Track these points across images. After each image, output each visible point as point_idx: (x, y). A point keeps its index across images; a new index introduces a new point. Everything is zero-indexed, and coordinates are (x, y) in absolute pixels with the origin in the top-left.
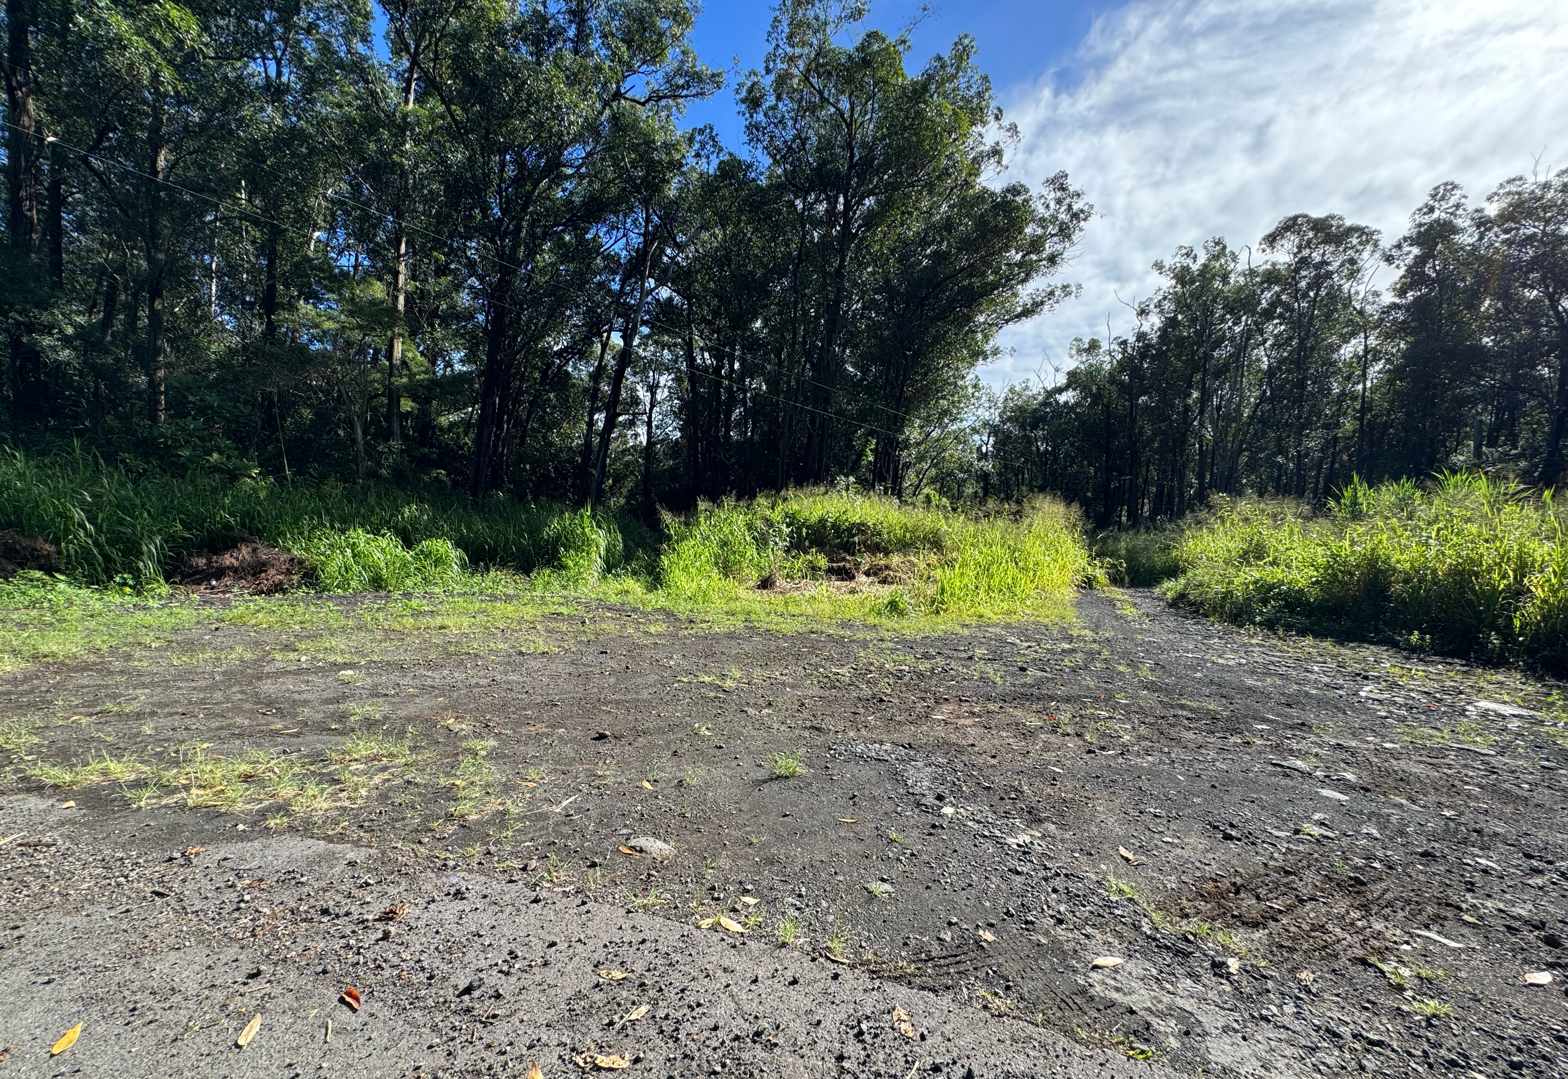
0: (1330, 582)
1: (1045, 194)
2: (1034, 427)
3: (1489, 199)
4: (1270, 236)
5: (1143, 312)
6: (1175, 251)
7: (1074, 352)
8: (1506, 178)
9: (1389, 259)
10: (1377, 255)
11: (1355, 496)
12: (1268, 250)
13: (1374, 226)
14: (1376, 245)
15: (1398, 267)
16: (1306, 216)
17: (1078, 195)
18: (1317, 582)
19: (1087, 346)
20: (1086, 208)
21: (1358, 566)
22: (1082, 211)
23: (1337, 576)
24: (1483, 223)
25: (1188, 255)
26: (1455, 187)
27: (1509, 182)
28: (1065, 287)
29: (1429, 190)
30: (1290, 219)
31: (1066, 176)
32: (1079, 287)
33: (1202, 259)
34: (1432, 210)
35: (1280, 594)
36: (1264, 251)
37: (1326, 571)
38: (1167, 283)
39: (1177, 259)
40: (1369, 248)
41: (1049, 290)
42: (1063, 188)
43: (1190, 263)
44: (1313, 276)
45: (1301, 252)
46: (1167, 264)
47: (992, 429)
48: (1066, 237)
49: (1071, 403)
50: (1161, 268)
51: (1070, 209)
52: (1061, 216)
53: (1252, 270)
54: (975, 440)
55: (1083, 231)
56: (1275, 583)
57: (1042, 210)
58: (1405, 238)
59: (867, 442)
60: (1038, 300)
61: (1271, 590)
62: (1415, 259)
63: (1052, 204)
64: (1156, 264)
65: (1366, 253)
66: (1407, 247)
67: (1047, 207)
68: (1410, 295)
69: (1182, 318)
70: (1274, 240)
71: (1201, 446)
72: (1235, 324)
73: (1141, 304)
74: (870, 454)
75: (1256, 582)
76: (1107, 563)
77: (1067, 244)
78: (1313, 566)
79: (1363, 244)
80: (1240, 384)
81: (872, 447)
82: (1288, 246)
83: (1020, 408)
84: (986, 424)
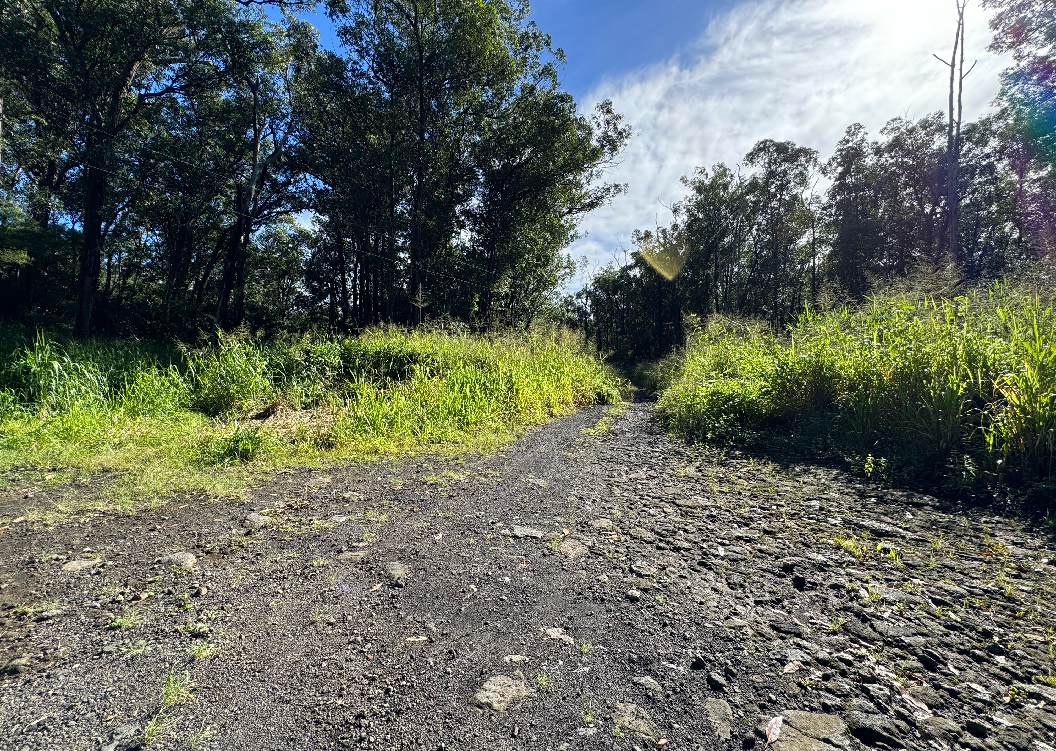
0: (779, 392)
1: (598, 116)
2: (615, 293)
3: (881, 132)
4: (751, 154)
5: (676, 211)
6: (693, 170)
7: (635, 239)
8: (891, 118)
9: (824, 172)
10: (817, 169)
11: (807, 320)
12: (749, 165)
13: (813, 148)
14: (816, 161)
15: (830, 178)
16: (771, 141)
17: (620, 118)
18: (768, 392)
19: (643, 235)
20: (627, 128)
21: (804, 374)
22: (625, 131)
24: (878, 152)
25: (702, 172)
26: (861, 127)
27: (893, 121)
28: (616, 186)
29: (845, 129)
30: (763, 142)
31: (611, 103)
32: (626, 186)
33: (712, 174)
34: (848, 141)
35: (733, 406)
36: (747, 164)
37: (775, 380)
38: (691, 192)
39: (696, 176)
40: (812, 163)
41: (606, 187)
42: (609, 112)
43: (704, 178)
44: (779, 183)
45: (770, 167)
46: (690, 179)
47: (589, 294)
48: (614, 148)
49: (638, 275)
50: (686, 182)
51: (616, 128)
52: (610, 133)
53: (741, 183)
54: (579, 302)
55: (626, 145)
56: (730, 395)
57: (595, 127)
58: (833, 158)
59: (472, 296)
60: (599, 194)
61: (725, 402)
62: (840, 173)
63: (602, 124)
64: (682, 179)
65: (810, 168)
66: (835, 165)
67: (599, 125)
68: (838, 198)
69: (701, 216)
70: (753, 158)
71: (717, 301)
72: (734, 219)
73: (674, 205)
74: (476, 305)
75: (713, 394)
76: (618, 382)
77: (614, 153)
78: (763, 376)
79: (807, 161)
80: (739, 259)
81: (478, 300)
82: (762, 162)
83: (605, 279)
84: (584, 290)
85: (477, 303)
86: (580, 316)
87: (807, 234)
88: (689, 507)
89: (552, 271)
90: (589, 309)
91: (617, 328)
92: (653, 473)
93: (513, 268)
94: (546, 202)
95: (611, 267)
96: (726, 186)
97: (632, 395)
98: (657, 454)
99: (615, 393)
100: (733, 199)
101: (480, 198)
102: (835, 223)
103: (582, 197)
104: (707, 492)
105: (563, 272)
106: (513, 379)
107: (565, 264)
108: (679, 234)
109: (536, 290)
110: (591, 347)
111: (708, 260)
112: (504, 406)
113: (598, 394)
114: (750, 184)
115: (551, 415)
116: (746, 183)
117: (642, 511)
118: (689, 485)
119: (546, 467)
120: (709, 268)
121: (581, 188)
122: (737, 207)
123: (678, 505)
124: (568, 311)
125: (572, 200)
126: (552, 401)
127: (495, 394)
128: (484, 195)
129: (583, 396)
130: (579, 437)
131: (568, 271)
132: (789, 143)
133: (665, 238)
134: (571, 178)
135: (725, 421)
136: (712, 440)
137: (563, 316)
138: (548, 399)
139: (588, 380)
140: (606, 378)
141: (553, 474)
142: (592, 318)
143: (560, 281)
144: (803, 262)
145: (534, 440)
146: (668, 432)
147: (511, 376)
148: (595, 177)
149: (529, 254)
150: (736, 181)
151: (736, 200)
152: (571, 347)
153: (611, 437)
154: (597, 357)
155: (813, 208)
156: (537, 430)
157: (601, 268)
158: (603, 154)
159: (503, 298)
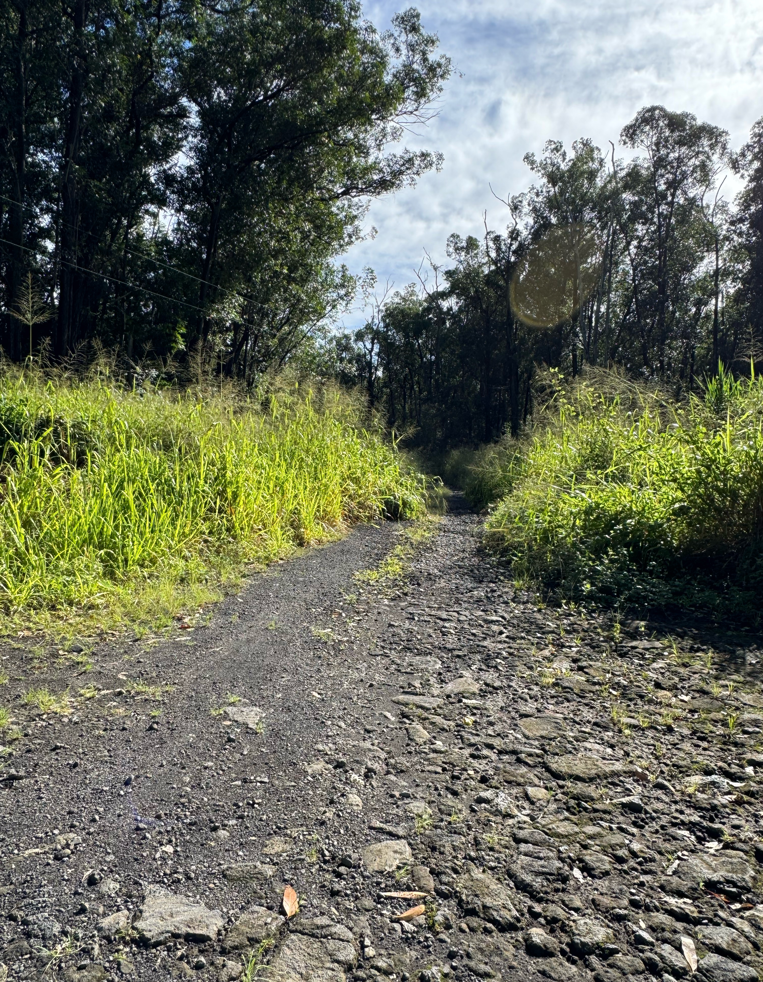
0: (703, 511)
1: (396, 34)
2: (417, 335)
4: (631, 127)
5: (515, 208)
6: (544, 145)
7: (451, 249)
9: (735, 165)
10: (725, 160)
11: (720, 389)
12: (629, 145)
13: (722, 126)
14: (724, 148)
15: (742, 176)
16: (662, 109)
17: (433, 42)
18: (682, 511)
19: (464, 244)
20: (443, 61)
21: (745, 479)
22: (439, 65)
23: (712, 500)
25: (557, 150)
28: (424, 155)
30: (649, 111)
31: (418, 16)
32: (440, 157)
33: (571, 155)
35: (624, 533)
36: (625, 143)
37: (696, 489)
38: (541, 181)
39: (547, 154)
40: (718, 150)
41: (406, 157)
42: (414, 29)
43: (560, 160)
44: (670, 176)
45: (658, 150)
46: (538, 158)
47: (376, 335)
48: (421, 94)
49: (455, 308)
50: (532, 163)
51: (425, 60)
52: (415, 66)
53: (616, 172)
54: (359, 347)
55: (440, 90)
56: (617, 513)
57: (392, 53)
58: (748, 146)
59: (175, 323)
60: (396, 168)
61: (609, 526)
62: (757, 171)
63: (404, 50)
64: (527, 157)
65: (715, 158)
66: (749, 157)
67: (398, 50)
68: (753, 209)
69: (554, 220)
70: (634, 133)
71: (575, 356)
72: (603, 229)
73: (514, 198)
74: (180, 339)
75: (588, 512)
76: (420, 481)
77: (422, 101)
78: (675, 480)
79: (712, 147)
80: (609, 292)
81: (183, 330)
82: (647, 142)
83: (402, 311)
84: (369, 327)
85: (182, 335)
86: (361, 369)
87: (706, 261)
88: (578, 778)
89: (316, 290)
90: (375, 360)
91: (420, 392)
92: (490, 676)
93: (249, 280)
94: (306, 172)
95: (413, 293)
96: (592, 175)
97: (445, 503)
98: (495, 628)
99: (415, 500)
100: (603, 197)
101: (192, 154)
102: (748, 248)
103: (367, 170)
104: (606, 728)
105: (335, 295)
106: (229, 474)
107: (338, 281)
108: (521, 245)
109: (288, 321)
110: (378, 421)
111: (563, 290)
112: (204, 527)
113: (387, 503)
114: (628, 174)
115: (300, 542)
116: (623, 174)
117: (480, 800)
118: (567, 708)
119: (272, 670)
120: (563, 303)
121: (367, 154)
122: (608, 210)
123: (557, 776)
124: (342, 360)
125: (351, 174)
126: (303, 515)
127: (188, 503)
128: (197, 150)
129: (361, 505)
130: (347, 591)
131: (342, 292)
132: (687, 115)
133: (498, 250)
134: (350, 135)
135: (612, 561)
136: (591, 597)
137: (333, 366)
138: (296, 512)
139: (371, 477)
140: (401, 475)
141: (287, 689)
142: (380, 373)
143: (329, 308)
144: (699, 303)
145: (259, 597)
146: (510, 577)
147: (224, 468)
148: (389, 138)
149: (276, 259)
150: (608, 168)
151: (607, 198)
152: (342, 418)
153: (409, 589)
154: (387, 438)
155: (717, 220)
156: (267, 573)
157: (397, 294)
158: (404, 100)
159: (228, 330)
